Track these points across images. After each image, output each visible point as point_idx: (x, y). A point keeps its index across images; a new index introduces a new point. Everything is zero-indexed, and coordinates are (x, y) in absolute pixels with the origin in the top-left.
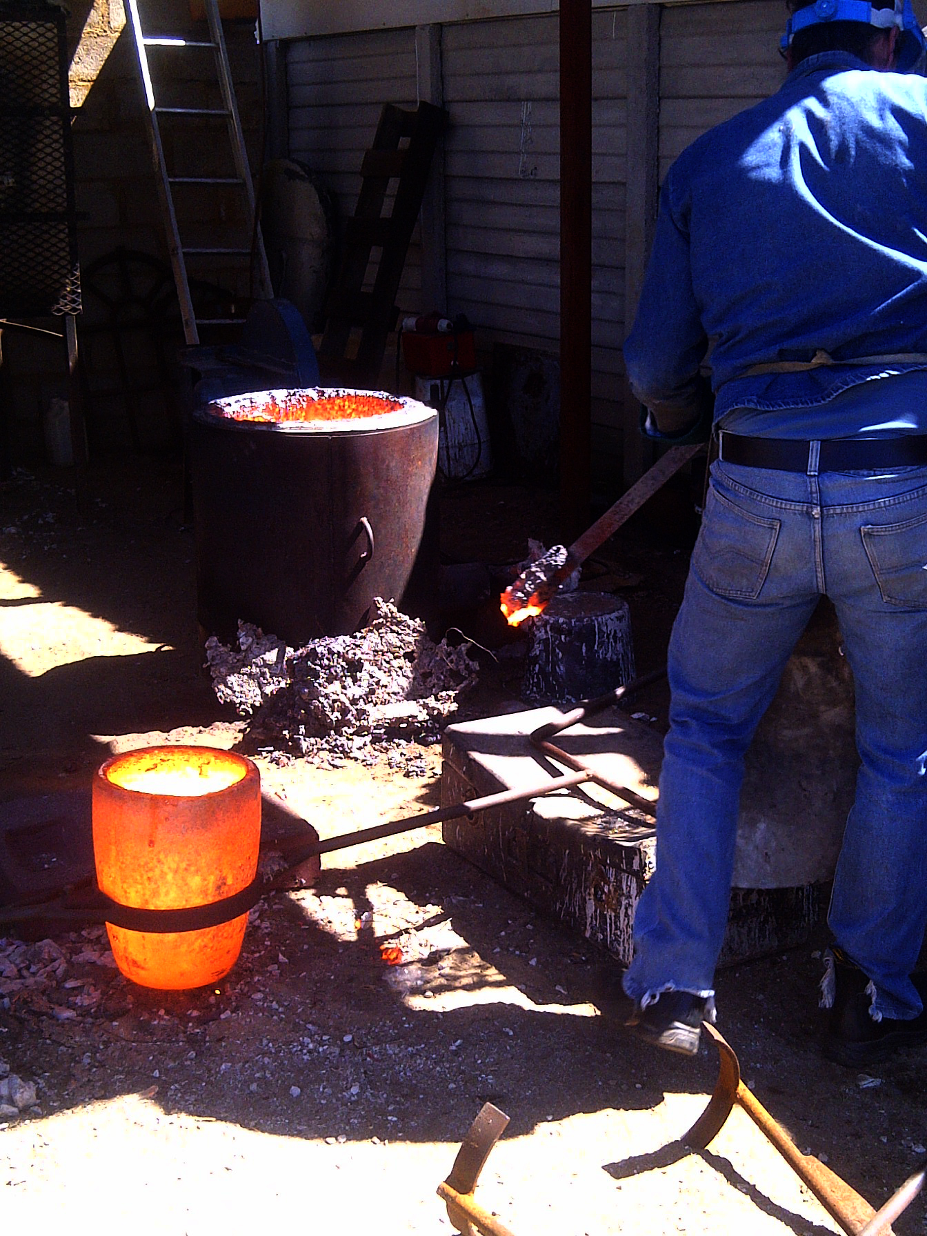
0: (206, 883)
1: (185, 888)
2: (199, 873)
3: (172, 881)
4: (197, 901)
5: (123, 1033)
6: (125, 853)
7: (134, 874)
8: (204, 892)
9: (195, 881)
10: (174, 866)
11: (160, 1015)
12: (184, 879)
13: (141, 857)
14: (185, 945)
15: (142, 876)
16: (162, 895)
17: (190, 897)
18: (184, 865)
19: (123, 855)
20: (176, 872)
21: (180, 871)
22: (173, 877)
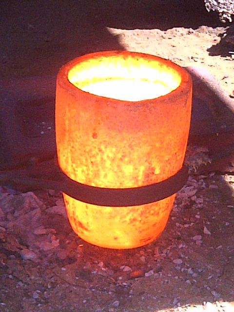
0: (137, 171)
1: (120, 174)
2: (132, 164)
3: (110, 167)
4: (129, 184)
5: (68, 277)
6: (74, 140)
7: (81, 157)
8: (136, 178)
9: (128, 169)
10: (111, 155)
11: (99, 267)
12: (119, 166)
13: (86, 145)
14: (119, 217)
15: (86, 160)
16: (102, 177)
17: (123, 181)
18: (119, 156)
19: (73, 141)
20: (113, 160)
21: (117, 160)
22: (111, 165)
